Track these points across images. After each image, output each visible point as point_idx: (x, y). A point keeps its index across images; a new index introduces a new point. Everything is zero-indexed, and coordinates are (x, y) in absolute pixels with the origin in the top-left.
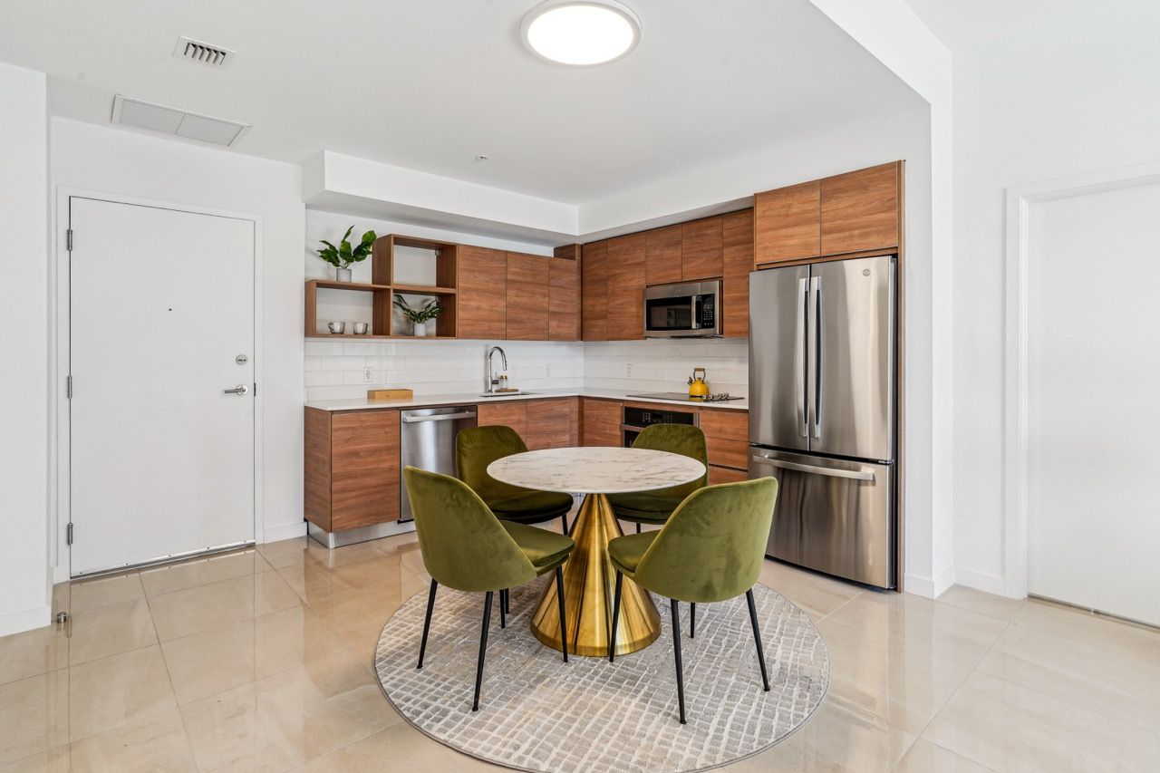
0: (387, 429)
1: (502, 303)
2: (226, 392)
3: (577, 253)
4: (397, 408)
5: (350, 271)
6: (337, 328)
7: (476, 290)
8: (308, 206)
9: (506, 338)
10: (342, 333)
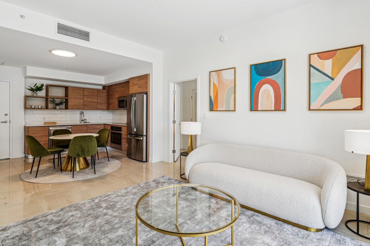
0: (45, 131)
1: (82, 101)
2: (2, 122)
3: (107, 88)
4: (48, 126)
5: (37, 94)
6: (33, 107)
7: (74, 98)
8: (25, 78)
9: (84, 109)
10: (34, 108)
